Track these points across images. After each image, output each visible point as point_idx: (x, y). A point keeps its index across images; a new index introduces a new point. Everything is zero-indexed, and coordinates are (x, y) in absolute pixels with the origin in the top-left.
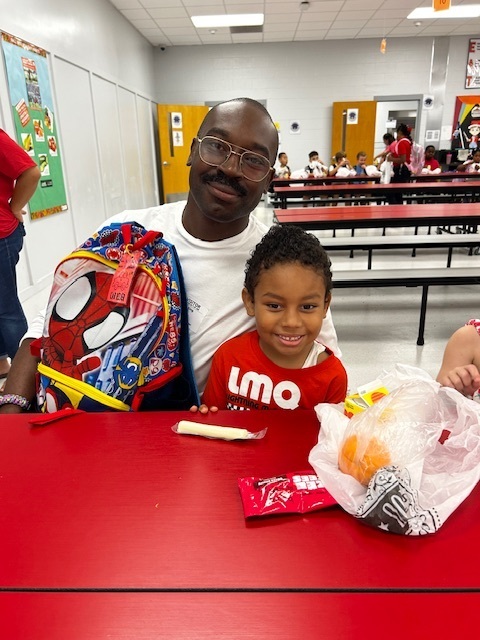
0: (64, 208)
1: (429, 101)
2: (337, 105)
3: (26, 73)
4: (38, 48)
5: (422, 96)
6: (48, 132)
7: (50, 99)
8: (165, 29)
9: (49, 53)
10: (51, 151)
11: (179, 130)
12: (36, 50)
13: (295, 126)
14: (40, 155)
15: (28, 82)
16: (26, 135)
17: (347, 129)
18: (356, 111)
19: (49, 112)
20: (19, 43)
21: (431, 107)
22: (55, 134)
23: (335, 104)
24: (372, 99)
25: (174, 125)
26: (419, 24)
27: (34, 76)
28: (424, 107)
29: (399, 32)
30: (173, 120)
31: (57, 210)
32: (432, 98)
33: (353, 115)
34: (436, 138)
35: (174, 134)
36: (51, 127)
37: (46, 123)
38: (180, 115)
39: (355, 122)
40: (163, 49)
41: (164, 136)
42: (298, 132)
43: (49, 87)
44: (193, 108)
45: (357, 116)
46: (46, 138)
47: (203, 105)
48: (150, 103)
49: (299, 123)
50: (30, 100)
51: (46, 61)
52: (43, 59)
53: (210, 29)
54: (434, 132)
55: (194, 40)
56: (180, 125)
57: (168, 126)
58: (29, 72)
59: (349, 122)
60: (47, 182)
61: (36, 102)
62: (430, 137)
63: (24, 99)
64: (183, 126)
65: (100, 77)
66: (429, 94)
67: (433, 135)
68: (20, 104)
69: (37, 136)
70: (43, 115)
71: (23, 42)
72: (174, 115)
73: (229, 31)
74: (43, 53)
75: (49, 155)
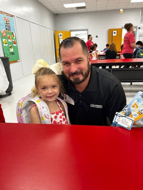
0: (19, 61)
1: (139, 28)
2: (110, 30)
3: (5, 22)
4: (10, 14)
5: (137, 26)
6: (13, 39)
7: (14, 29)
8: (56, 9)
9: (14, 16)
10: (14, 44)
11: (61, 38)
12: (9, 15)
13: (97, 37)
14: (10, 45)
15: (6, 25)
16: (5, 40)
17: (113, 37)
18: (116, 31)
19: (14, 33)
20: (3, 13)
21: (140, 30)
22: (16, 39)
23: (109, 29)
24: (121, 28)
25: (60, 37)
26: (135, 4)
27: (8, 22)
28: (138, 30)
29: (129, 7)
30: (60, 36)
31: (16, 61)
32: (140, 27)
33: (115, 33)
34: (142, 39)
35: (60, 39)
36: (14, 37)
37: (12, 36)
38: (62, 34)
39: (115, 35)
40: (57, 15)
41: (57, 40)
42: (98, 38)
43: (14, 26)
44: (66, 32)
45: (116, 33)
46: (12, 40)
47: (69, 31)
48: (53, 31)
49: (98, 35)
50: (6, 29)
51: (13, 18)
52: (12, 18)
53: (70, 8)
54: (141, 37)
55: (66, 12)
56: (62, 37)
57: (58, 37)
58: (6, 21)
59: (114, 35)
60: (12, 53)
61: (9, 30)
62: (140, 39)
63: (4, 29)
64: (63, 37)
65: (33, 23)
66: (139, 26)
67: (141, 39)
68: (3, 31)
69: (9, 40)
70: (11, 34)
71: (4, 13)
72: (60, 34)
73: (76, 9)
74: (12, 16)
75: (13, 46)
